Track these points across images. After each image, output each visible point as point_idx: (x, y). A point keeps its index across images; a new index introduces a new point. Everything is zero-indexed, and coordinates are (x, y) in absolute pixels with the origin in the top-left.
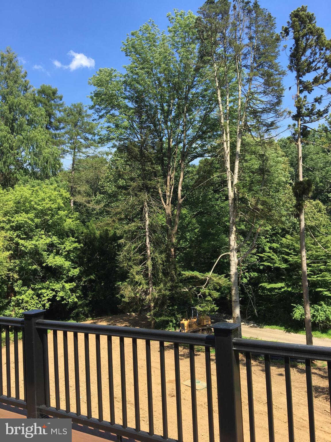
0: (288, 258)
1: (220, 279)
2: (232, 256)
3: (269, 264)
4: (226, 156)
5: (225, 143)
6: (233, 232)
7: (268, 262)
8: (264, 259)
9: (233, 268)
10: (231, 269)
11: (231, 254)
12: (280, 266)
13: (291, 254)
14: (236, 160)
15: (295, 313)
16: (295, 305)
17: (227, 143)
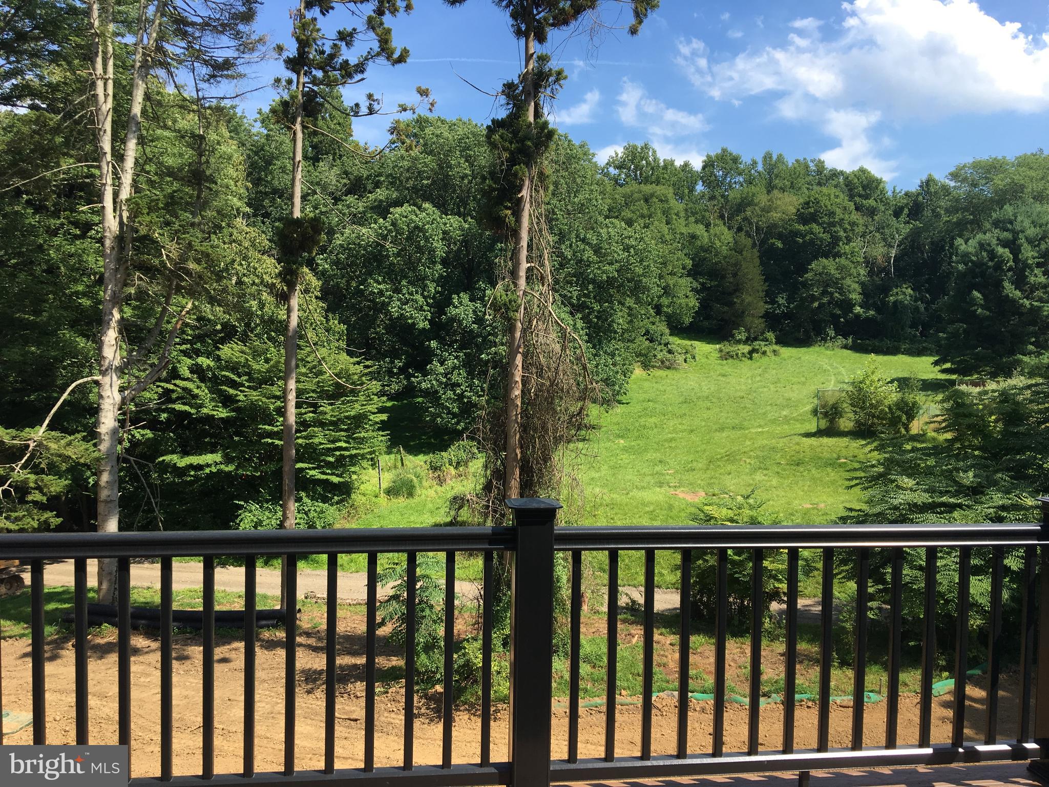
0: (237, 395)
1: (69, 444)
2: (107, 387)
3: (187, 408)
4: (101, 118)
5: (100, 84)
6: (113, 324)
7: (184, 404)
8: (174, 396)
9: (106, 417)
10: (103, 420)
11: (105, 381)
12: (215, 413)
13: (243, 385)
14: (131, 136)
15: (242, 520)
16: (242, 503)
17: (105, 84)
